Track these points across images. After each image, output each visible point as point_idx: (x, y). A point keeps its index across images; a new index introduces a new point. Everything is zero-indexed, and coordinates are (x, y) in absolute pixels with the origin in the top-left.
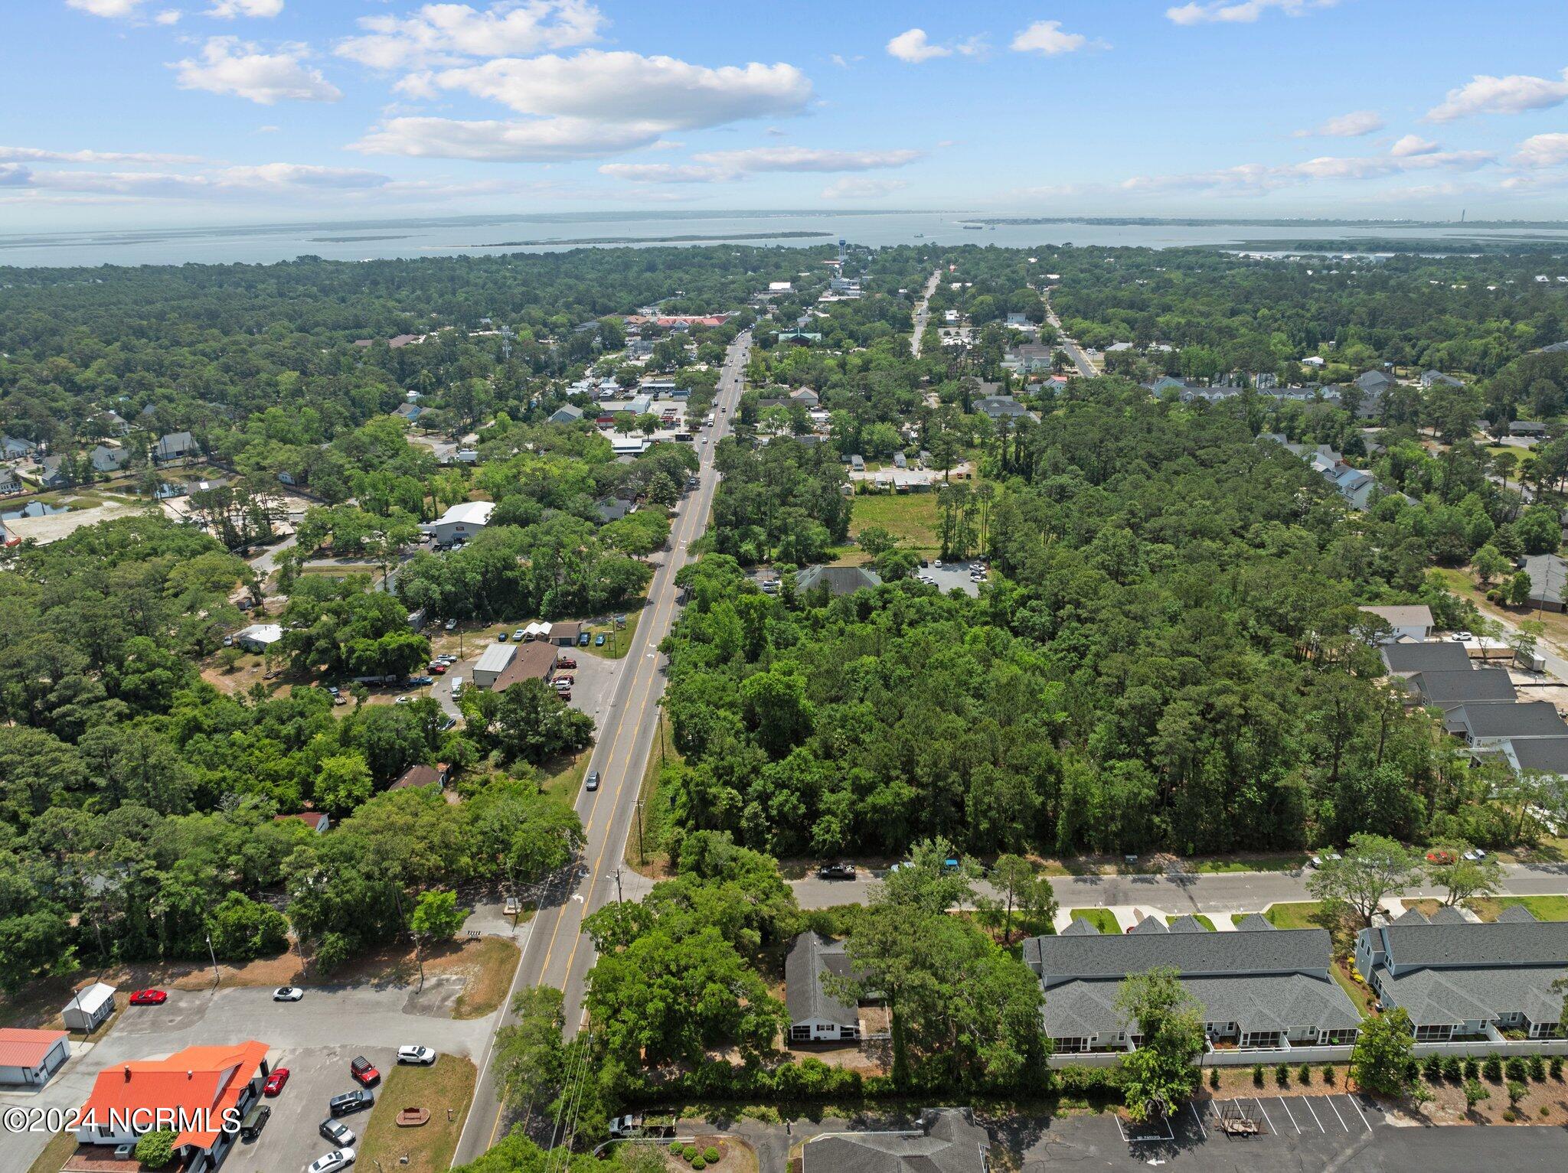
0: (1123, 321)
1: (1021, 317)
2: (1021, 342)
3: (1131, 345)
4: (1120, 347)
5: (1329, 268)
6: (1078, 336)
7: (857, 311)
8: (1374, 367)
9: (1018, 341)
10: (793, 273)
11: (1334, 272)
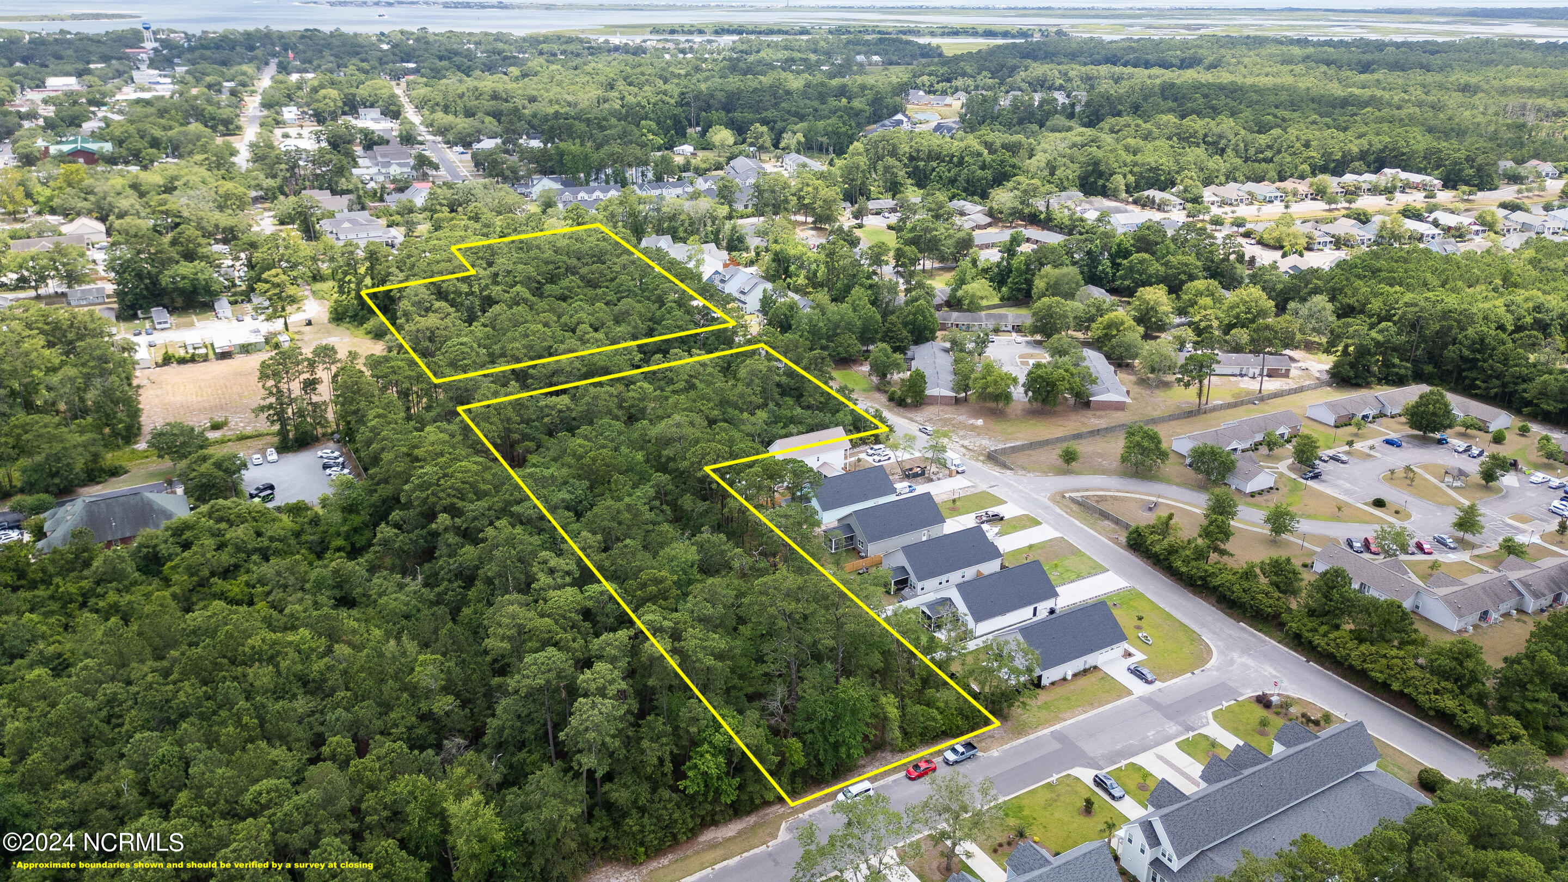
0: (488, 114)
1: (375, 113)
2: (376, 143)
3: (499, 141)
4: (488, 144)
5: (683, 51)
6: (442, 131)
7: (162, 113)
8: (740, 153)
9: (371, 142)
10: (80, 66)
11: (689, 56)
